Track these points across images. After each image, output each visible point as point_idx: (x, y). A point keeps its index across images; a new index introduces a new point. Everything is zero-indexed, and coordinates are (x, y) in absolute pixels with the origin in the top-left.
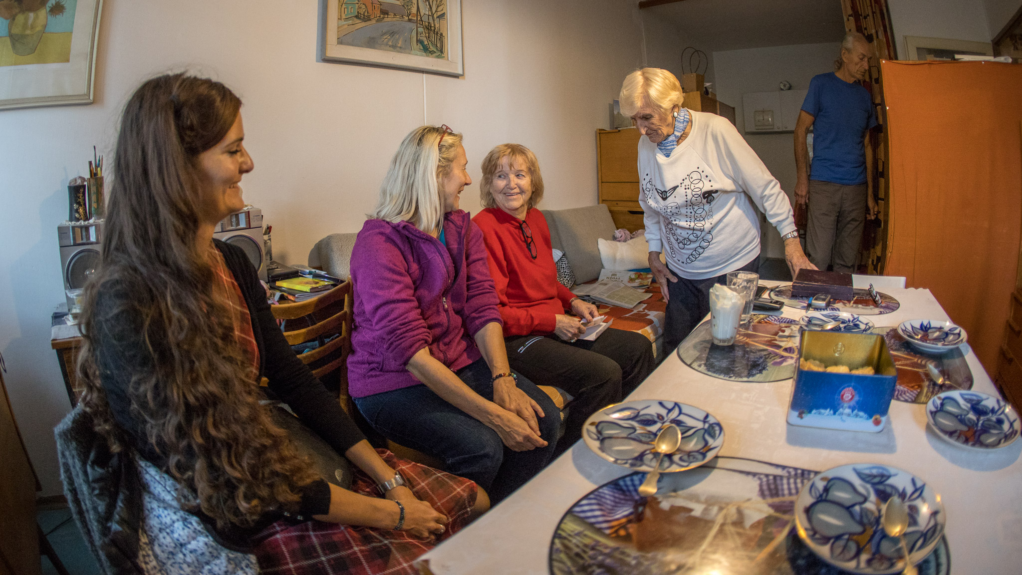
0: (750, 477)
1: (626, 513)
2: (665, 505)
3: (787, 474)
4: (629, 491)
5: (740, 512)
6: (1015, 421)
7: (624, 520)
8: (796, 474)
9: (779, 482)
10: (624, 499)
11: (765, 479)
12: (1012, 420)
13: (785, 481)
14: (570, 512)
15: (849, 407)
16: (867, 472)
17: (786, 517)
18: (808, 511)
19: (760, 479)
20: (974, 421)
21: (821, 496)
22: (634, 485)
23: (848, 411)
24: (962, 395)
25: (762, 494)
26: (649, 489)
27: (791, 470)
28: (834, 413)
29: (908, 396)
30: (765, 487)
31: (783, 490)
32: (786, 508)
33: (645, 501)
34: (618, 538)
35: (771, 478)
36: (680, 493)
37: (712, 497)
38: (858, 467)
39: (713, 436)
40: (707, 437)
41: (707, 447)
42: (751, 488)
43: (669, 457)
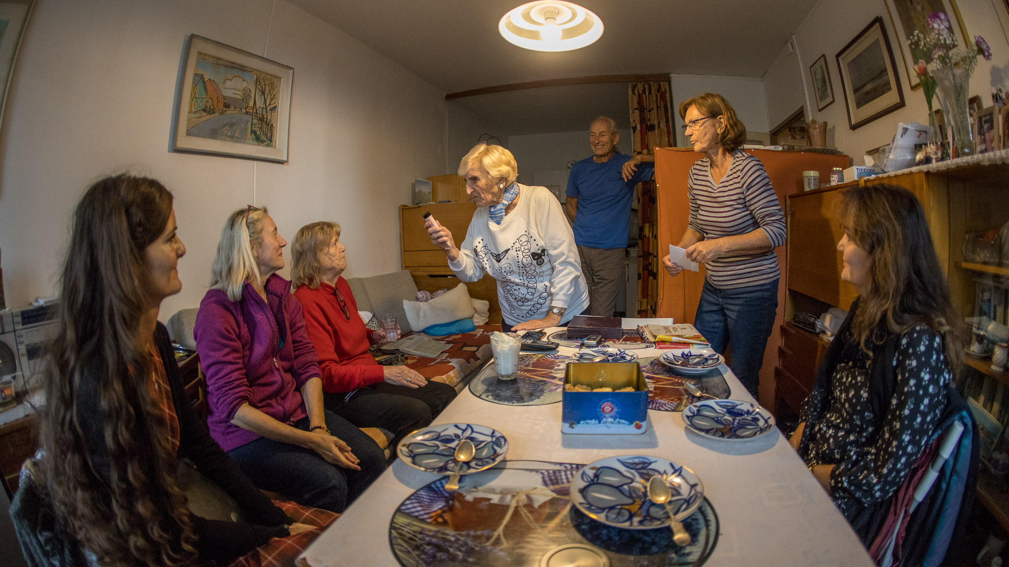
0: (534, 473)
1: (440, 506)
2: (469, 498)
3: (564, 469)
4: (440, 491)
5: (529, 497)
6: (769, 418)
7: (439, 512)
8: (572, 468)
9: (558, 474)
10: (438, 497)
11: (546, 473)
12: (766, 418)
13: (563, 473)
14: (398, 510)
15: (611, 417)
16: (630, 461)
17: (567, 498)
18: (582, 491)
19: (542, 473)
20: (730, 421)
21: (592, 480)
22: (442, 487)
23: (610, 420)
24: (717, 403)
25: (545, 483)
26: (453, 486)
27: (567, 465)
28: (600, 423)
29: (668, 407)
30: (547, 479)
31: (562, 479)
32: (565, 492)
33: (453, 496)
34: (438, 524)
35: (551, 472)
36: (480, 488)
37: (506, 489)
38: (620, 458)
39: (500, 446)
40: (495, 447)
41: (495, 454)
42: (536, 480)
43: (467, 464)
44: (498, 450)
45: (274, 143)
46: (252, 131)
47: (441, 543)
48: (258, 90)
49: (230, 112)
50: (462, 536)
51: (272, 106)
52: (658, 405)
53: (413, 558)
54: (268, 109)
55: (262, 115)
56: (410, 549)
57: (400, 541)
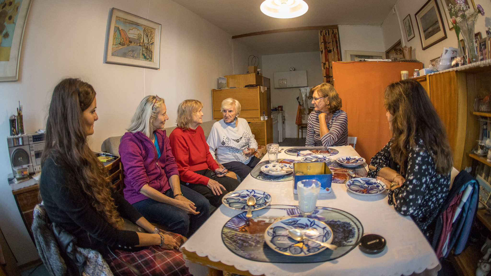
0: (283, 210)
1: (243, 224)
2: (256, 220)
3: (296, 208)
4: (243, 218)
7: (243, 226)
9: (293, 210)
10: (242, 221)
11: (288, 210)
13: (296, 210)
14: (225, 226)
19: (287, 210)
20: (367, 187)
22: (244, 216)
24: (361, 179)
25: (289, 214)
26: (249, 215)
29: (341, 181)
30: (289, 212)
31: (295, 212)
33: (249, 220)
34: (243, 231)
35: (291, 209)
36: (260, 217)
37: (271, 217)
39: (268, 199)
40: (265, 199)
41: (266, 203)
42: (284, 213)
43: (253, 206)
44: (267, 200)
45: (153, 59)
46: (142, 54)
47: (245, 239)
48: (145, 35)
49: (132, 45)
50: (254, 236)
51: (151, 42)
52: (336, 181)
53: (233, 246)
54: (150, 43)
55: (147, 46)
56: (231, 242)
57: (227, 239)
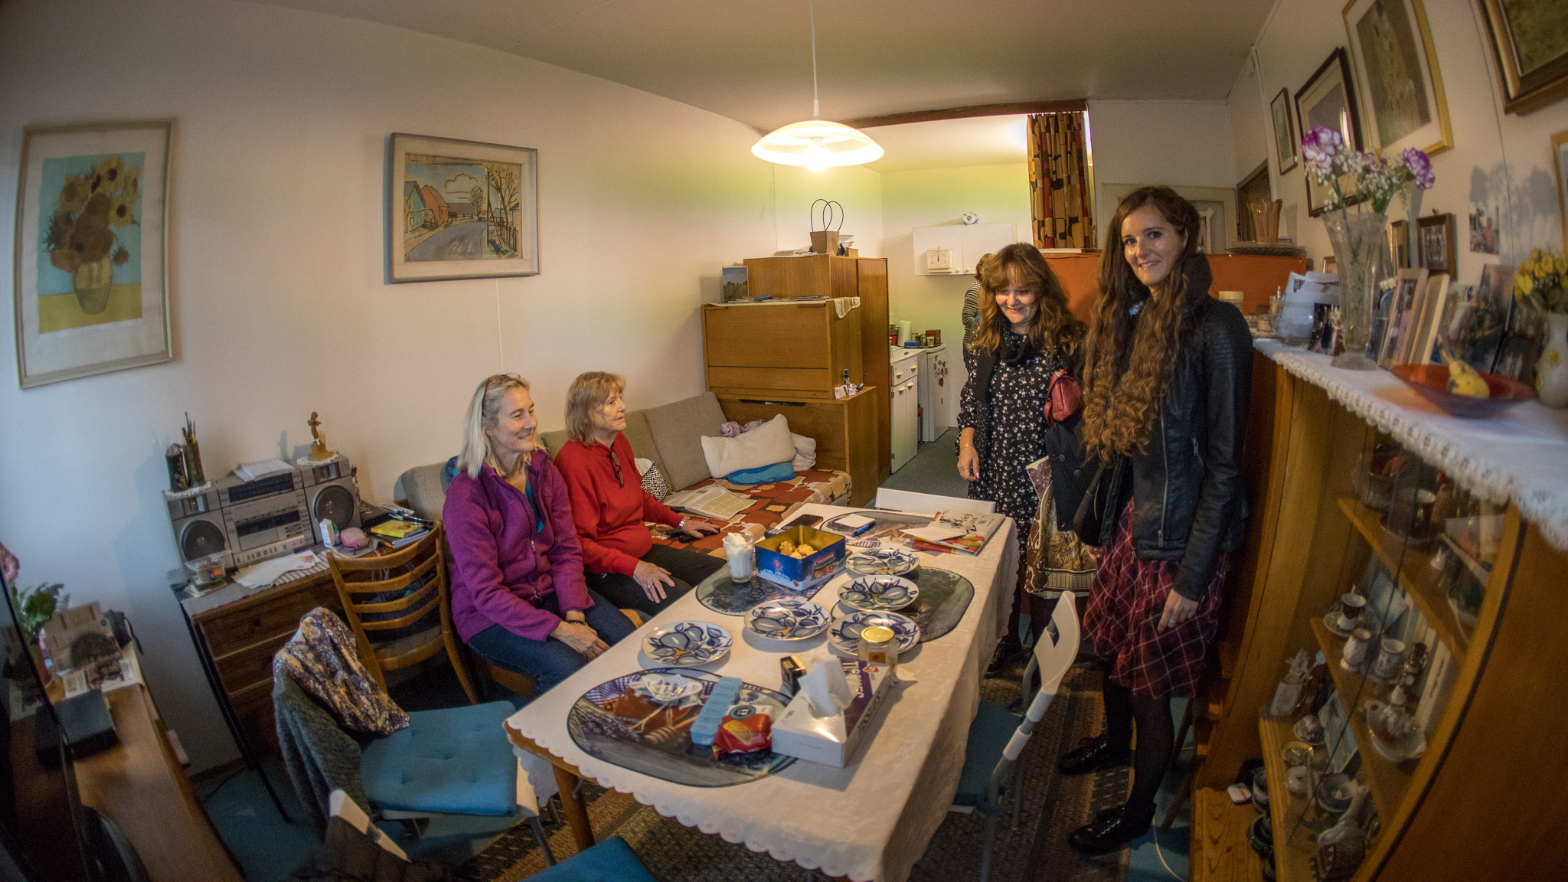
45: (519, 251)
46: (488, 242)
48: (491, 188)
49: (458, 222)
51: (512, 205)
54: (508, 208)
55: (501, 218)
